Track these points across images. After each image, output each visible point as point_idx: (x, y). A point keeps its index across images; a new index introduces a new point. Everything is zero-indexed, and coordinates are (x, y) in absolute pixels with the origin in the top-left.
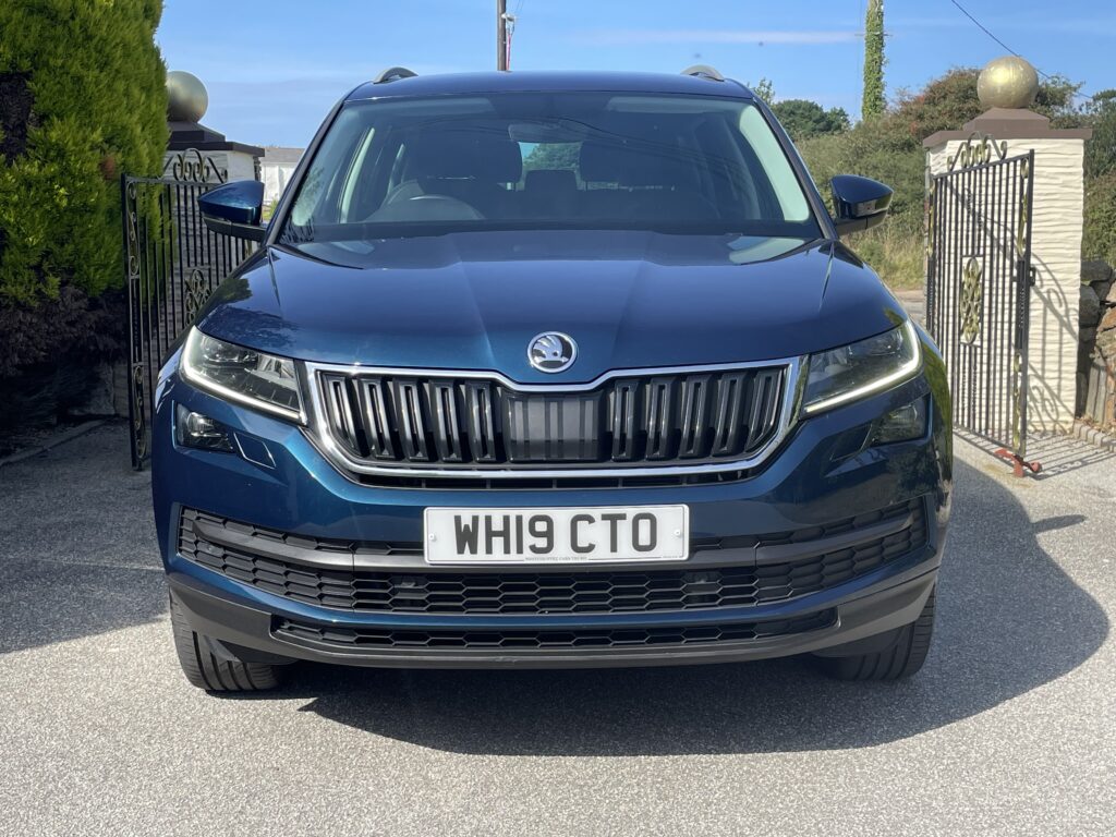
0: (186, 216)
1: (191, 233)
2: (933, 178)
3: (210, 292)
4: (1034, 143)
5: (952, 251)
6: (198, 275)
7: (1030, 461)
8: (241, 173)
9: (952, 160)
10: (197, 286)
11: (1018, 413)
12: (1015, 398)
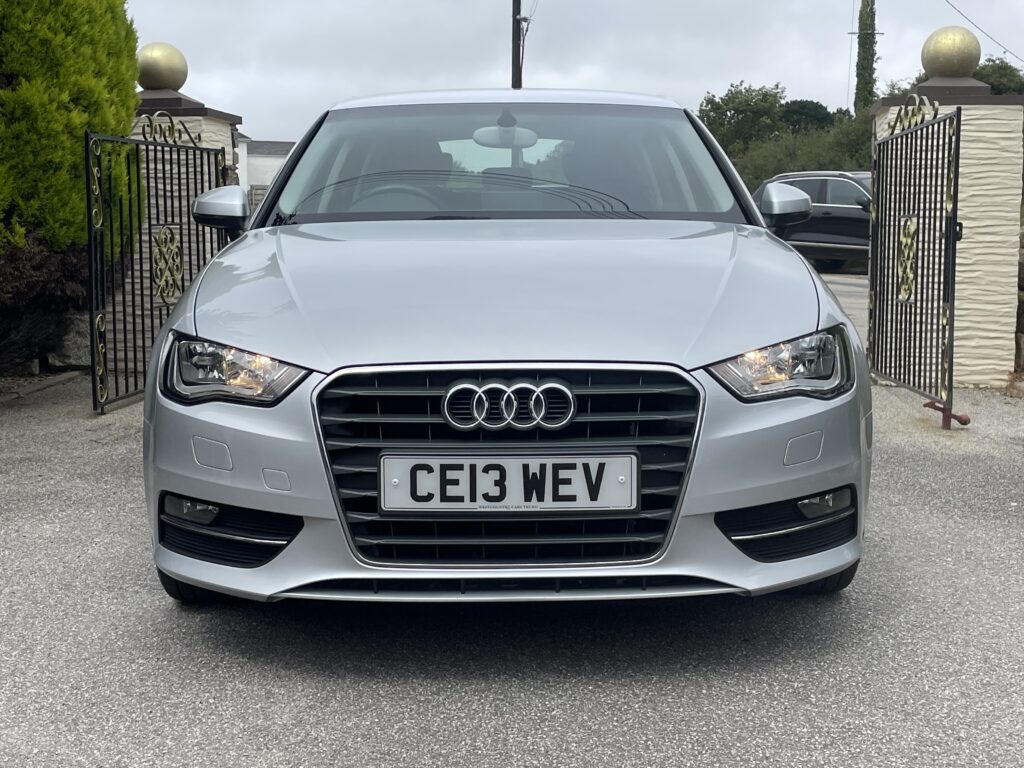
0: (156, 178)
1: (161, 193)
2: (877, 143)
3: (181, 249)
4: (975, 109)
5: (892, 213)
6: (168, 231)
7: (960, 414)
8: (217, 139)
9: (892, 124)
10: (166, 242)
11: (946, 366)
12: (943, 351)
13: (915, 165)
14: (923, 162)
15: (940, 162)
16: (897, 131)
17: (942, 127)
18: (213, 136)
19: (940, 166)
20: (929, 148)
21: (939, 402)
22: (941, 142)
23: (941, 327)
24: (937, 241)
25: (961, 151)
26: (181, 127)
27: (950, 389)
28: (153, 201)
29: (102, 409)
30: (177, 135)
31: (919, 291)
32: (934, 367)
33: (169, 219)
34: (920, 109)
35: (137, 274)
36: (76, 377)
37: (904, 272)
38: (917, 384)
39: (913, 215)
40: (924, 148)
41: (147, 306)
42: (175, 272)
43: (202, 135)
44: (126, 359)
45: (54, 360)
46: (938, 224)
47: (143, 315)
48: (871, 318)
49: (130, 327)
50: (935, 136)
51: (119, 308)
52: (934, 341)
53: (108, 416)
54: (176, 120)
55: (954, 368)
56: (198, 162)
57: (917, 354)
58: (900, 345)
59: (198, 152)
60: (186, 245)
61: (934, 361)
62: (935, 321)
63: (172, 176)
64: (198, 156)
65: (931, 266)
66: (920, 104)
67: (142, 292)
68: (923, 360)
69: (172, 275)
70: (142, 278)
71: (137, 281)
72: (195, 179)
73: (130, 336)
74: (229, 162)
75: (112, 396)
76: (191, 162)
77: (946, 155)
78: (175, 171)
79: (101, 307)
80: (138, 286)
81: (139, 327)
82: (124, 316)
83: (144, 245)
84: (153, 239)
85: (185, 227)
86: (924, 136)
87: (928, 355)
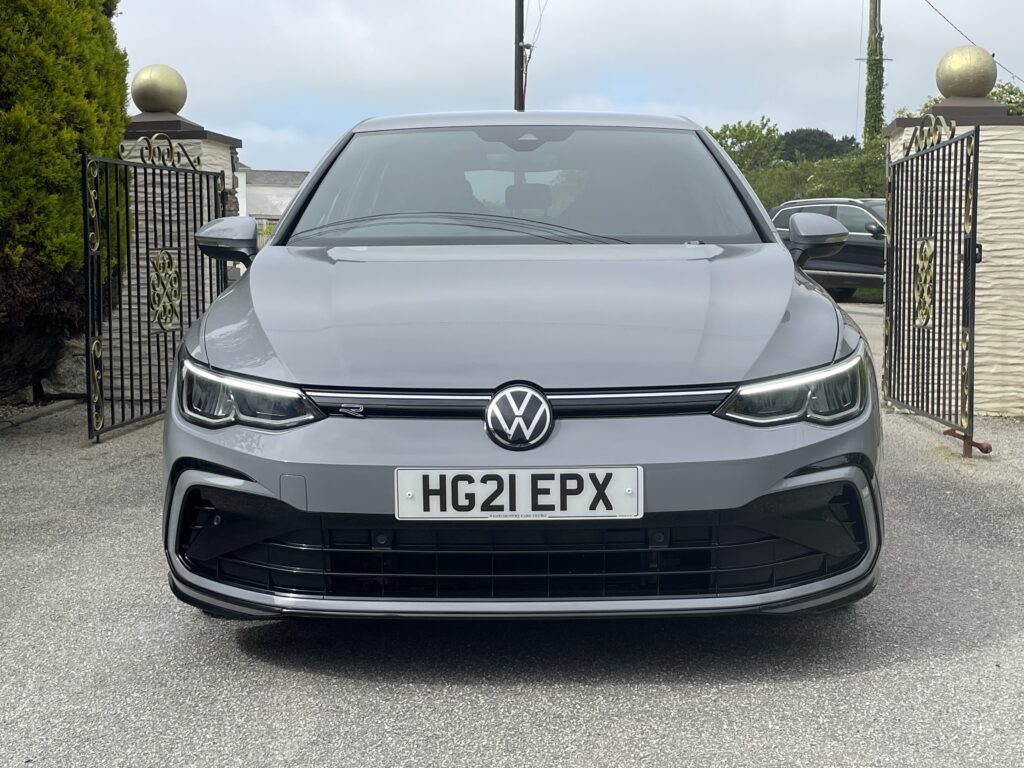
0: (154, 202)
1: (159, 217)
2: (891, 165)
3: (179, 274)
4: (993, 129)
5: (908, 236)
6: (166, 257)
7: (980, 442)
8: (216, 162)
9: (907, 145)
10: (164, 268)
11: (966, 392)
12: (963, 377)
13: (932, 187)
14: (940, 184)
15: (958, 184)
16: (913, 152)
17: (959, 148)
18: (213, 160)
19: (958, 188)
20: (947, 169)
21: (959, 429)
22: (959, 163)
23: (960, 353)
24: (956, 265)
25: (980, 172)
26: (180, 150)
27: (971, 416)
28: (151, 226)
29: (98, 438)
30: (176, 158)
31: (937, 316)
32: (953, 395)
33: (168, 244)
34: (936, 129)
35: (134, 300)
36: (71, 406)
37: (921, 296)
38: (935, 412)
39: (930, 238)
40: (941, 170)
41: (145, 332)
42: (174, 298)
43: (201, 159)
44: (122, 388)
45: (48, 389)
46: (956, 247)
47: (140, 342)
48: (886, 344)
49: (126, 354)
50: (953, 157)
51: (116, 335)
52: (954, 367)
53: (104, 444)
54: (175, 143)
55: (975, 395)
56: (197, 186)
57: (936, 381)
58: (918, 372)
59: (197, 176)
60: (184, 270)
61: (954, 388)
62: (954, 347)
63: (170, 200)
64: (197, 180)
65: (949, 291)
66: (936, 124)
67: (139, 319)
68: (942, 387)
69: (170, 301)
70: (139, 303)
71: (134, 307)
72: (194, 203)
73: (127, 364)
74: (228, 186)
75: (108, 424)
76: (190, 185)
77: (964, 177)
78: (174, 195)
79: (97, 334)
80: (135, 313)
81: (136, 354)
82: (121, 343)
83: (141, 270)
84: (151, 264)
85: (184, 252)
86: (941, 157)
87: (947, 382)
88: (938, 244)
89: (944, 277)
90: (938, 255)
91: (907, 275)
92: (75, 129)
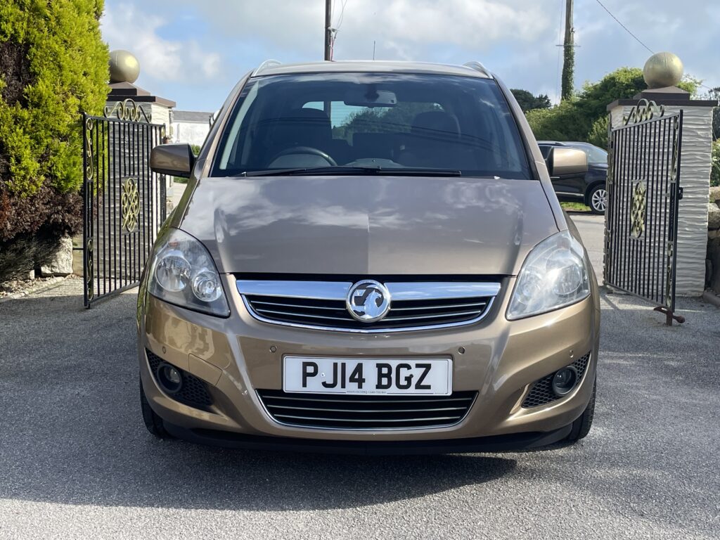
0: (124, 144)
1: (127, 155)
2: (613, 130)
5: (626, 178)
7: (677, 316)
8: (161, 117)
10: (129, 190)
11: (670, 283)
12: (668, 274)
13: (645, 146)
17: (668, 122)
18: (158, 115)
21: (664, 307)
23: (666, 257)
26: (140, 110)
27: (673, 298)
28: (122, 161)
29: (90, 305)
30: (137, 116)
31: (648, 231)
33: (132, 173)
34: (649, 110)
35: (112, 210)
37: (636, 218)
39: (643, 180)
42: (135, 210)
43: (152, 115)
48: (607, 248)
53: (94, 310)
54: (138, 104)
56: (150, 134)
58: (632, 267)
59: (149, 127)
60: (141, 191)
63: (133, 143)
64: (150, 130)
65: (658, 215)
66: (649, 106)
69: (133, 212)
70: (115, 213)
72: (148, 145)
75: (96, 296)
76: (145, 133)
77: (671, 142)
79: (90, 234)
83: (116, 191)
84: (122, 187)
85: (141, 177)
86: (653, 127)
88: (650, 184)
89: (654, 205)
90: (650, 191)
91: (625, 204)
92: (78, 97)
